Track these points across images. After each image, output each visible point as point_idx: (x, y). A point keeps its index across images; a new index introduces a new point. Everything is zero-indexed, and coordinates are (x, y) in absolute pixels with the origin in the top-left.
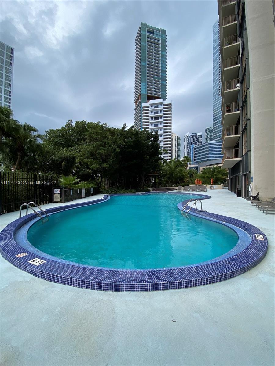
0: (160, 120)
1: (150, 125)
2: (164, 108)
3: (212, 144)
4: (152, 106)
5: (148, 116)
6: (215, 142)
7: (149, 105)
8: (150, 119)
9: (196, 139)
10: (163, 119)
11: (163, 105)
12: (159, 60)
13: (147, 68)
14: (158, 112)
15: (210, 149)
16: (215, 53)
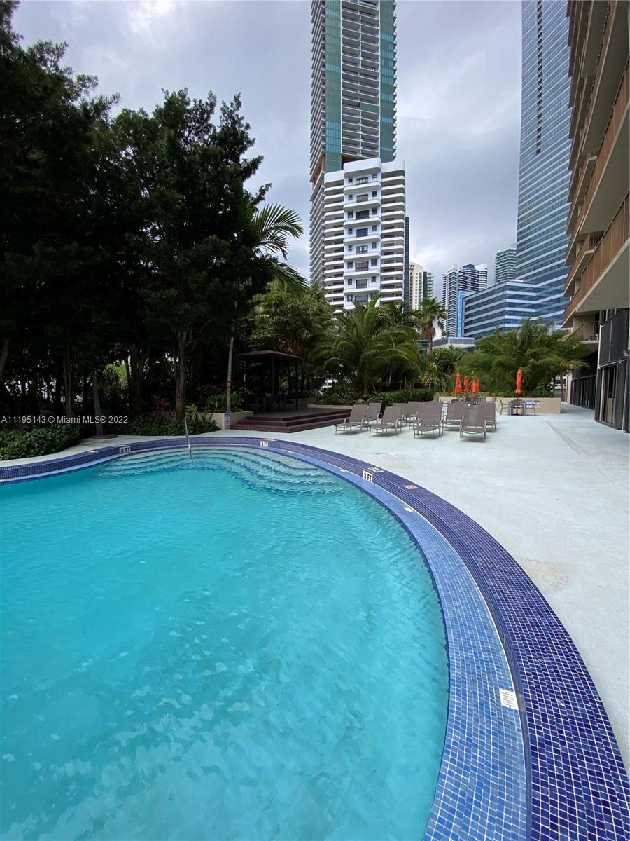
0: (372, 218)
1: (346, 232)
2: (384, 184)
3: (513, 288)
4: (350, 180)
5: (340, 208)
6: (522, 281)
7: (343, 178)
8: (346, 216)
9: (473, 280)
10: (380, 214)
11: (380, 176)
12: (376, 58)
13: (342, 80)
14: (367, 195)
15: (508, 300)
16: (527, 37)
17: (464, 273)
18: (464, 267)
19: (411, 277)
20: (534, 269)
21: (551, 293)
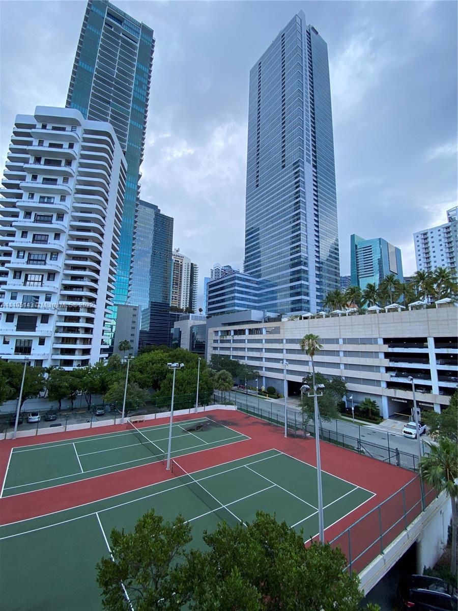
1: (29, 178)
2: (86, 141)
4: (44, 127)
7: (36, 122)
8: (31, 160)
10: (74, 167)
11: (80, 130)
14: (62, 145)
17: (225, 271)
18: (225, 266)
19: (181, 265)
20: (257, 267)
21: (268, 286)
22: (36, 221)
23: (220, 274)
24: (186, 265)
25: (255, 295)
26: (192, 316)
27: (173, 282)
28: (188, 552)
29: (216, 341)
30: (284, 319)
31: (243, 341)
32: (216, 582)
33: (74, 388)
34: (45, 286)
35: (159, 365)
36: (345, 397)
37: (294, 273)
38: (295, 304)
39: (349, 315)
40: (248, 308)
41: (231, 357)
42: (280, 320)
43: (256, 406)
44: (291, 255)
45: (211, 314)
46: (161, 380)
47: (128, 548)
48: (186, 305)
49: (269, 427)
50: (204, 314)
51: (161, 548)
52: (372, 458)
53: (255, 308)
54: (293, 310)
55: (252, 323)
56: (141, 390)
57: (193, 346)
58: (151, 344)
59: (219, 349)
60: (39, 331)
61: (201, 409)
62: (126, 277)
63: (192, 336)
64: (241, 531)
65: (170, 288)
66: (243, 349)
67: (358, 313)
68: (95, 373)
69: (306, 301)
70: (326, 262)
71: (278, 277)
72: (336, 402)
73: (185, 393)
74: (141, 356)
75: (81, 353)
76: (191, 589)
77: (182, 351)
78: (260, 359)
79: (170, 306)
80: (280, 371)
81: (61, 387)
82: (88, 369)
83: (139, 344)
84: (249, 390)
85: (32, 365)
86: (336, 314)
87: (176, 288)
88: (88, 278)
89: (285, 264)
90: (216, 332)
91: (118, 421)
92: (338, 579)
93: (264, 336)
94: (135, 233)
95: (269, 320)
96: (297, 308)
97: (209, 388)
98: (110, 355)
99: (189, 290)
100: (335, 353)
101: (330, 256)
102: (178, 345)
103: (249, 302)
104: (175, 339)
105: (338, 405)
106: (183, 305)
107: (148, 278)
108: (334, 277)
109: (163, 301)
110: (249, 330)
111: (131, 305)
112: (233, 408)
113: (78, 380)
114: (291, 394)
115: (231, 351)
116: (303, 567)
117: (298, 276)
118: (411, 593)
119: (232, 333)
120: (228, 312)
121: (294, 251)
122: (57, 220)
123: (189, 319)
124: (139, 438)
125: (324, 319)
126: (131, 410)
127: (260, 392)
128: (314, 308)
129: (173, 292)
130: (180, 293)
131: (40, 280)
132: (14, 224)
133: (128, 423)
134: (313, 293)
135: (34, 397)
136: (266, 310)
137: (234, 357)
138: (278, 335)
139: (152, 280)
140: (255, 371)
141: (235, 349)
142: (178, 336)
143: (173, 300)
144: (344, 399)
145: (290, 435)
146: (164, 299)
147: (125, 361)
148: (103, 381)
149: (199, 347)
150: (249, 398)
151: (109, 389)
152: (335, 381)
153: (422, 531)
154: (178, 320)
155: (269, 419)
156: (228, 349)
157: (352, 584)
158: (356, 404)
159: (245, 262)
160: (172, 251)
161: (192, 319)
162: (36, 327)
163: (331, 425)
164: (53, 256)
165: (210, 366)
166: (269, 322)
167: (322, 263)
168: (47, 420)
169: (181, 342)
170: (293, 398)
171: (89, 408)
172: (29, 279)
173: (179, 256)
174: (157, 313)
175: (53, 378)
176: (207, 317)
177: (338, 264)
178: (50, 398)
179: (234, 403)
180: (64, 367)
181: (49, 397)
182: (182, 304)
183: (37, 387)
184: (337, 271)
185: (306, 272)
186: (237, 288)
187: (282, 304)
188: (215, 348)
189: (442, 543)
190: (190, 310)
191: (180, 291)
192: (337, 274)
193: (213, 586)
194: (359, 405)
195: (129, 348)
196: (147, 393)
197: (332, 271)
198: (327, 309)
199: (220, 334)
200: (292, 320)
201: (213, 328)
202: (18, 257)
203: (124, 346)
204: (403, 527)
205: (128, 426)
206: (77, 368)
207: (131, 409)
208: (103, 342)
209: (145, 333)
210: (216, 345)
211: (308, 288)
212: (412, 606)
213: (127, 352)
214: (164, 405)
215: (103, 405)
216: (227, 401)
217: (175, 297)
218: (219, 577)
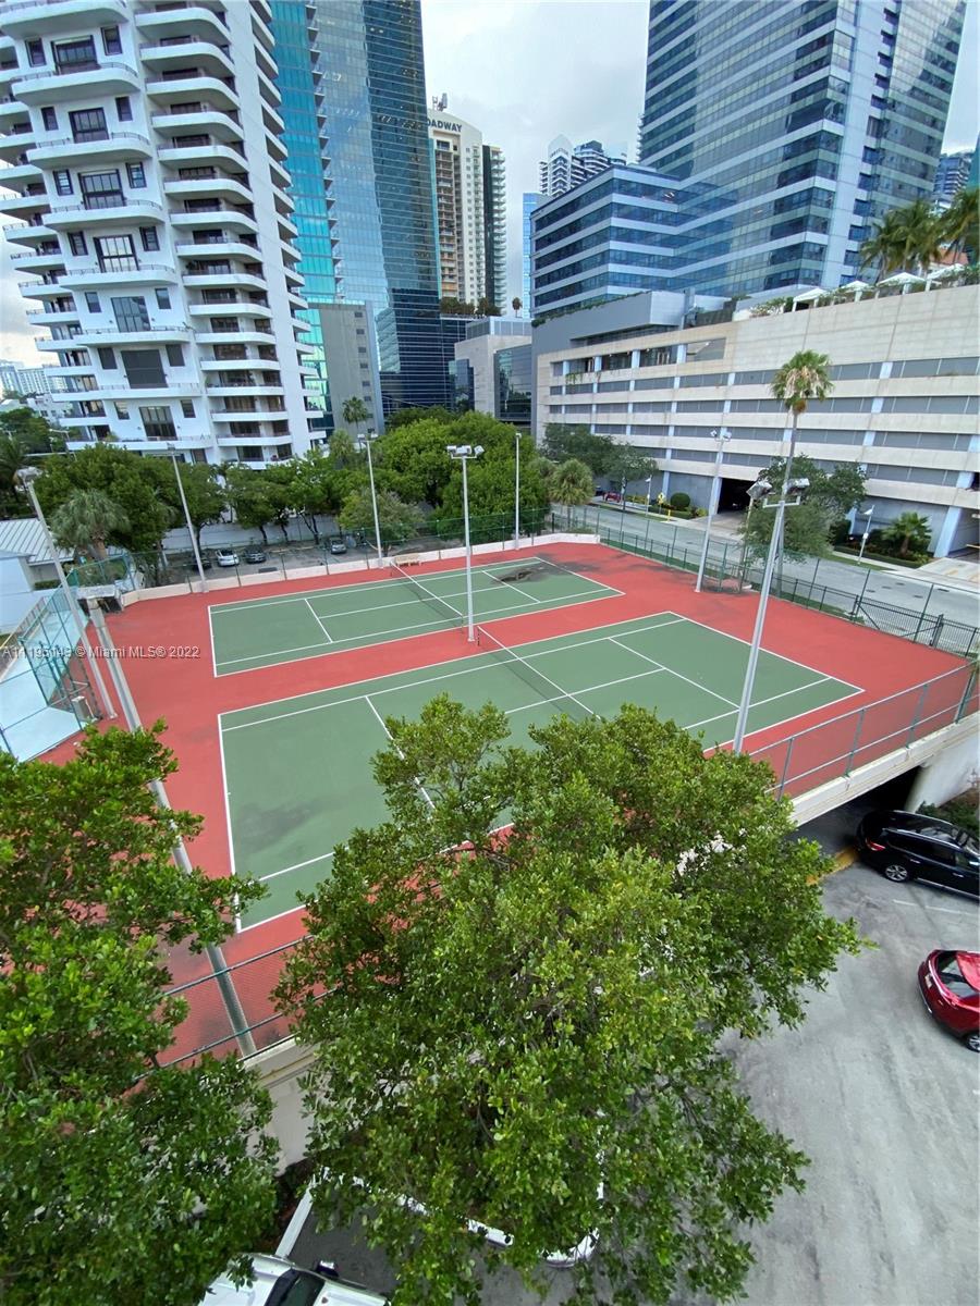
17: (582, 163)
18: (583, 147)
19: (457, 158)
20: (680, 136)
21: (708, 207)
22: (62, 67)
23: (569, 175)
24: (470, 155)
25: (668, 241)
26: (496, 323)
27: (441, 222)
28: (505, 748)
29: (556, 390)
30: (741, 315)
31: (622, 386)
32: (550, 786)
33: (280, 505)
34: (147, 267)
35: (433, 454)
36: (853, 511)
37: (797, 148)
38: (782, 261)
39: (933, 287)
40: (643, 287)
41: (593, 429)
42: (729, 318)
43: (642, 534)
44: (796, 78)
45: (543, 314)
46: (442, 485)
47: (413, 740)
48: (479, 293)
49: (663, 573)
50: (525, 315)
51: (463, 742)
52: (878, 630)
53: (663, 284)
54: (772, 283)
55: (651, 333)
56: (405, 506)
57: (502, 408)
58: (409, 406)
59: (563, 409)
60: (173, 385)
61: (526, 542)
62: (321, 218)
63: (501, 379)
64: (592, 728)
65: (433, 240)
66: (620, 407)
67: (961, 280)
68: (310, 474)
69: (817, 249)
70: (906, 100)
71: (745, 169)
72: (829, 523)
73: (491, 511)
74: (392, 436)
75: (272, 432)
76: (512, 792)
77: (478, 417)
78: (661, 430)
79: (440, 297)
80: (707, 456)
81: (255, 503)
82: (294, 465)
83: (385, 406)
84: (628, 504)
85: (189, 459)
86: (895, 287)
87: (449, 238)
88: (233, 232)
89: (771, 118)
90: (558, 365)
91: (373, 563)
92: (755, 802)
93: (680, 367)
94: (315, 57)
95: (698, 319)
96: (784, 277)
97: (541, 501)
98: (329, 433)
99: (483, 242)
100: (861, 404)
101: (926, 76)
102: (469, 405)
103: (649, 265)
104: (462, 391)
105: (832, 528)
106: (472, 296)
107: (373, 216)
108: (921, 157)
109: (421, 285)
110: (643, 352)
111: (349, 302)
112: (592, 539)
113: (282, 488)
114: (724, 507)
115: (594, 415)
116: (696, 781)
117: (808, 158)
118: (884, 834)
119: (598, 364)
120: (589, 304)
121: (807, 60)
122: (108, 51)
123: (487, 332)
124: (416, 592)
125: (858, 304)
126: (394, 544)
127: (655, 506)
128: (834, 269)
129: (442, 253)
130: (461, 256)
131: (130, 252)
132: (17, 89)
133: (391, 567)
134: (843, 218)
135: (214, 521)
136: (693, 290)
137: (600, 427)
138: (717, 362)
139: (386, 220)
140: (646, 459)
141: (603, 407)
142: (466, 382)
143: (447, 280)
144: (851, 516)
145: (706, 588)
146: (423, 278)
147: (363, 446)
148: (328, 488)
149: (517, 408)
150: (627, 519)
151: (344, 504)
152: (839, 474)
153: (940, 753)
154: (463, 338)
155: (667, 559)
156: (586, 408)
157: (777, 811)
158: (877, 527)
159: (646, 120)
160: (424, 110)
161: (497, 333)
162: (164, 376)
163: (802, 570)
164: (135, 175)
165: (542, 452)
166: (698, 325)
167: (893, 105)
168: (250, 562)
169: (476, 398)
170: (728, 516)
171: (317, 540)
172: (106, 254)
173: (447, 126)
174: (410, 321)
175: (235, 485)
176: (535, 325)
177: (943, 106)
178: (243, 523)
179: (594, 530)
180: (248, 463)
181: (240, 521)
182: (468, 290)
183: (213, 503)
184: (935, 133)
185: (834, 142)
186: (615, 222)
187: (742, 266)
188: (555, 409)
189: (974, 773)
190: (490, 307)
191: (460, 248)
192: (932, 146)
193: (544, 791)
194: (884, 528)
195: (364, 417)
196: (417, 513)
197: (921, 134)
198: (873, 272)
199: (566, 369)
200: (764, 314)
201: (549, 355)
202: (60, 191)
203: (355, 413)
204: (903, 742)
205: (392, 572)
206: (273, 463)
207: (391, 542)
208: (308, 405)
209: (393, 378)
210: (556, 400)
211: (829, 205)
212: (880, 851)
213: (364, 424)
214: (452, 534)
215: (341, 536)
216: (580, 526)
217: (451, 269)
218: (555, 781)
